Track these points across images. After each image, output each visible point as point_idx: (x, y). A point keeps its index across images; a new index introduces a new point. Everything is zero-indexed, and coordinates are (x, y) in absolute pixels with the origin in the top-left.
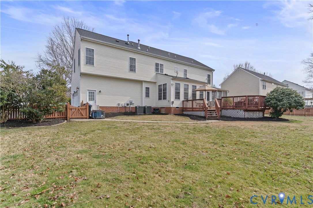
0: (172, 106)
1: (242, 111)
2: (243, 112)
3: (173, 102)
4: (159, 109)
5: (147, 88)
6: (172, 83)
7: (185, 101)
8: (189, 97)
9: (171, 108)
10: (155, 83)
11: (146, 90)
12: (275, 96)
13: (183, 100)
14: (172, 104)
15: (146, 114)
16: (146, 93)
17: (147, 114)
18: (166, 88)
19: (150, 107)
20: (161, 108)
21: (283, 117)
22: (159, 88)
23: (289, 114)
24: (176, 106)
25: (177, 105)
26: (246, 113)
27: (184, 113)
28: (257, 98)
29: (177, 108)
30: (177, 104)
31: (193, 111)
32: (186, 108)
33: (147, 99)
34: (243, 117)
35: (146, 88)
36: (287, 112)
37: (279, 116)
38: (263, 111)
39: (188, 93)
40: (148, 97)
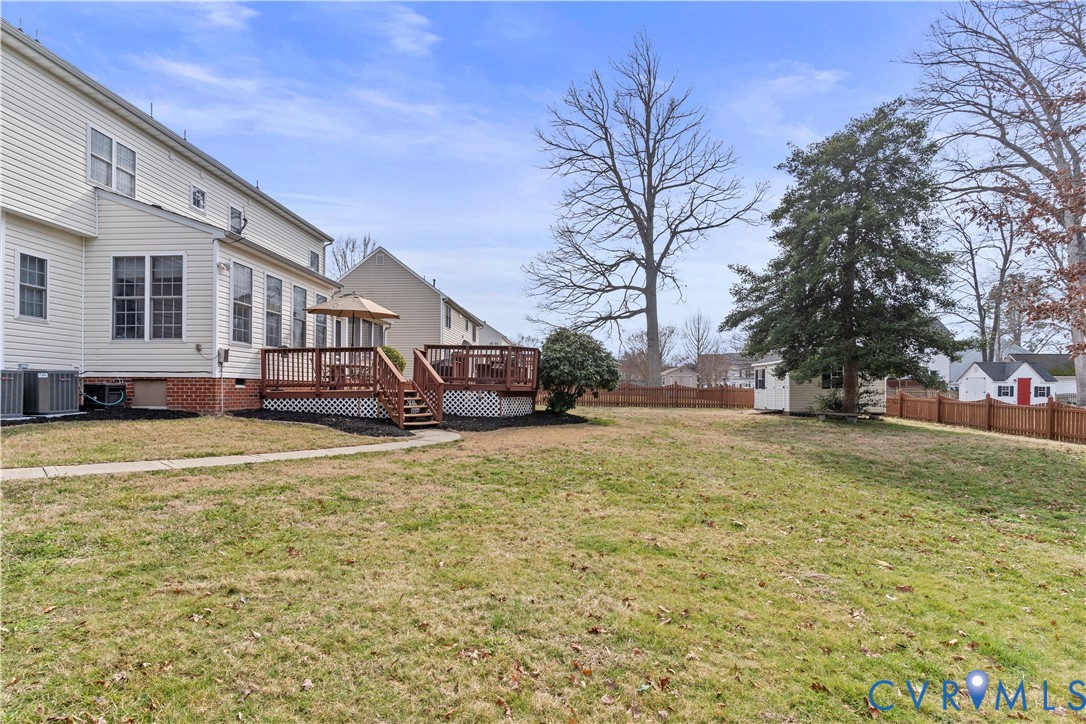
0: (218, 375)
1: (494, 395)
2: (496, 398)
3: (227, 352)
4: (123, 388)
5: (33, 259)
6: (219, 260)
7: (269, 351)
8: (283, 336)
9: (212, 382)
10: (85, 240)
11: (23, 274)
12: (566, 353)
13: (260, 347)
14: (221, 364)
15: (46, 420)
16: (22, 288)
17: (54, 419)
18: (180, 279)
19: (72, 376)
20: (134, 380)
21: (576, 411)
22: (116, 273)
23: (590, 404)
24: (237, 376)
25: (240, 370)
26: (505, 402)
27: (269, 404)
28: (530, 356)
29: (240, 381)
30: (242, 364)
31: (319, 396)
32: (277, 384)
33: (32, 325)
34: (496, 415)
35: (24, 257)
36: (587, 396)
37: (568, 408)
38: (532, 394)
39: (278, 317)
40: (41, 312)
